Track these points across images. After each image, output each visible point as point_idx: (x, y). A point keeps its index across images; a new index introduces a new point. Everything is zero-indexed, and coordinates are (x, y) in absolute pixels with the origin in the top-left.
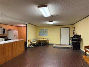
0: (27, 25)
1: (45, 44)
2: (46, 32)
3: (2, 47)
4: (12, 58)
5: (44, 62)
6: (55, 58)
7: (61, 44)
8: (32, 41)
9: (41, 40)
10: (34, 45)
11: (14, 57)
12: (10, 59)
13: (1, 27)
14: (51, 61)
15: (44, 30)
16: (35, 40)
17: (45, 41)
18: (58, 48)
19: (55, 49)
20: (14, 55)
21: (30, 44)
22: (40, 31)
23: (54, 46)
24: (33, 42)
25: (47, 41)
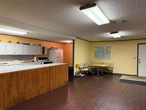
0: (74, 40)
1: (105, 73)
2: (108, 52)
3: (34, 73)
4: (48, 91)
5: (94, 105)
6: (117, 100)
7: (137, 76)
8: (82, 67)
9: (98, 67)
10: (84, 72)
11: (51, 89)
12: (45, 92)
13: (40, 45)
14: (107, 105)
15: (105, 48)
16: (87, 66)
17: (106, 68)
18: (129, 83)
19: (123, 84)
20: (52, 86)
21: (78, 71)
22: (96, 50)
23: (122, 78)
24: (84, 68)
25: (109, 68)
